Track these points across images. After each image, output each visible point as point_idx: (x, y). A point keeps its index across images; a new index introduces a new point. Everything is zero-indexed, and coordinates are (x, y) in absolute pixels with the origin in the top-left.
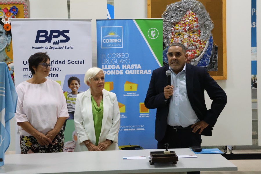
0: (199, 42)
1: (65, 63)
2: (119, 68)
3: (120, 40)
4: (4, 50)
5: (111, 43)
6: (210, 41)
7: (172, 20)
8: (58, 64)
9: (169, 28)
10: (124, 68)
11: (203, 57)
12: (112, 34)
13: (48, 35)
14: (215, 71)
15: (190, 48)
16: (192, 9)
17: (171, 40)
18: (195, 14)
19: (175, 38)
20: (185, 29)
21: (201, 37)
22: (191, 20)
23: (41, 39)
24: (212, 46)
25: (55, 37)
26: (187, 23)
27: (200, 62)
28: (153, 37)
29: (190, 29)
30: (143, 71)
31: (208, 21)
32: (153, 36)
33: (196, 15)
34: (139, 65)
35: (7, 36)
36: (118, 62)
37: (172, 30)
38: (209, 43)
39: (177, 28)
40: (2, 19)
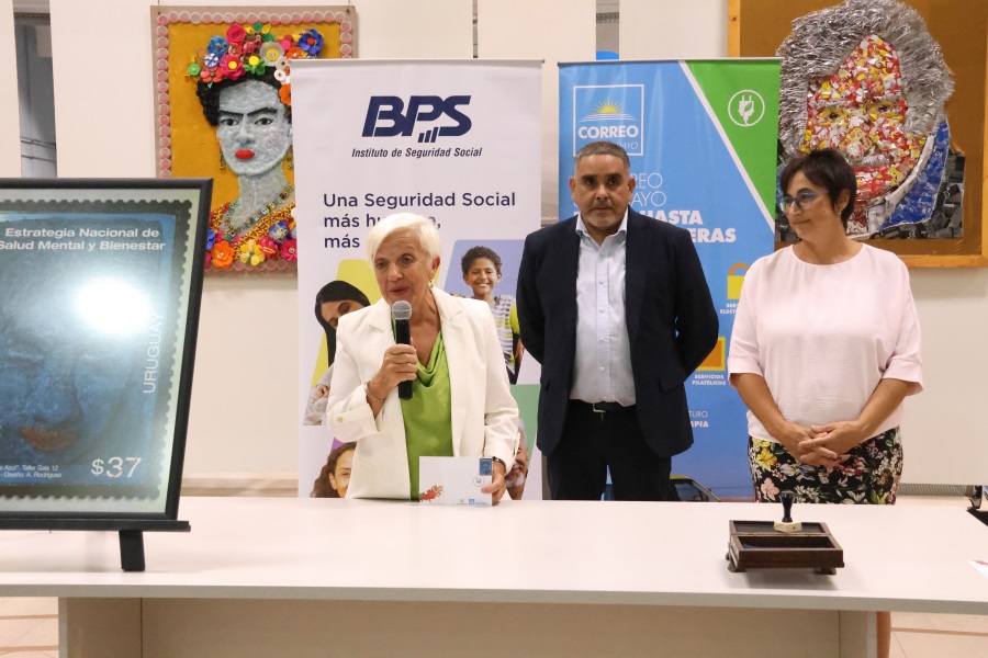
0: (900, 140)
1: (453, 204)
4: (278, 163)
6: (941, 136)
7: (811, 66)
8: (431, 204)
9: (801, 95)
11: (913, 189)
12: (608, 111)
13: (404, 112)
14: (953, 237)
15: (869, 159)
16: (878, 30)
17: (804, 135)
18: (891, 46)
19: (818, 129)
20: (855, 98)
21: (906, 124)
22: (874, 66)
23: (380, 123)
24: (944, 155)
25: (424, 117)
26: (860, 78)
27: (902, 207)
28: (746, 119)
29: (870, 96)
30: (707, 232)
31: (935, 70)
32: (746, 116)
33: (894, 52)
34: (696, 213)
37: (808, 100)
38: (935, 144)
39: (828, 93)
40: (274, 69)
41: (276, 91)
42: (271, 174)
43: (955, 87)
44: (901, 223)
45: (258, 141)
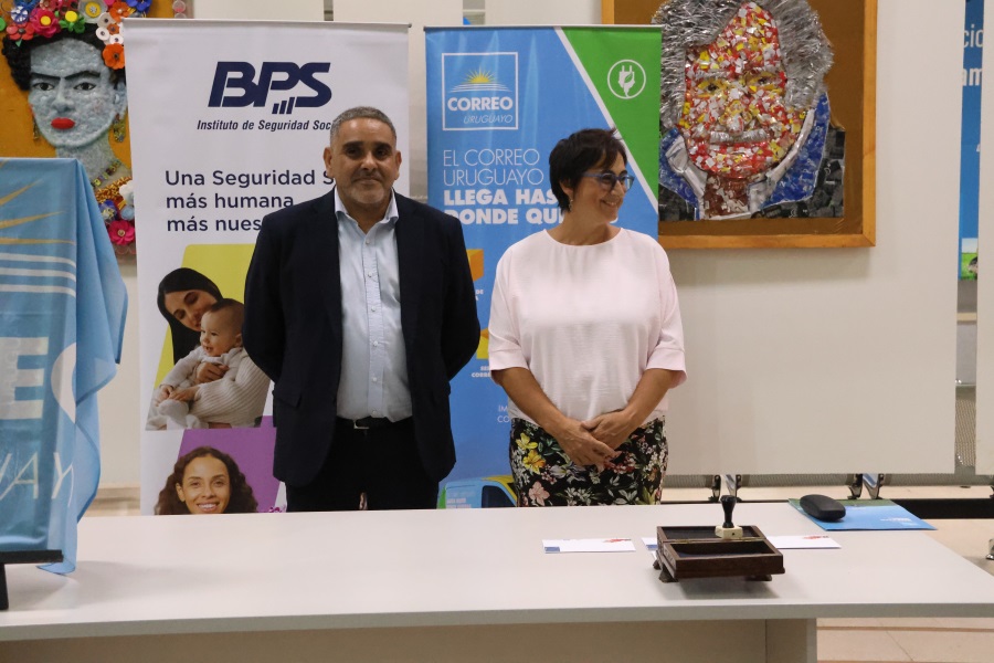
0: (780, 113)
1: (313, 182)
2: (505, 202)
3: (511, 103)
4: (103, 134)
5: (479, 113)
6: (821, 110)
7: (688, 35)
8: (288, 182)
9: (679, 65)
10: (523, 201)
11: (794, 166)
12: (480, 81)
13: (256, 80)
14: (834, 216)
15: (749, 134)
17: (682, 108)
18: (769, 14)
19: (696, 101)
20: (734, 69)
21: (787, 97)
22: (753, 35)
23: (229, 92)
24: (824, 129)
25: (279, 86)
26: (739, 48)
27: (783, 184)
28: (626, 91)
29: (749, 67)
31: (814, 40)
32: (627, 87)
33: (772, 21)
35: (115, 88)
36: (500, 179)
37: (687, 70)
38: (815, 118)
39: (707, 64)
40: (96, 26)
41: (98, 52)
42: (96, 146)
43: (834, 59)
44: (783, 201)
45: (79, 110)
